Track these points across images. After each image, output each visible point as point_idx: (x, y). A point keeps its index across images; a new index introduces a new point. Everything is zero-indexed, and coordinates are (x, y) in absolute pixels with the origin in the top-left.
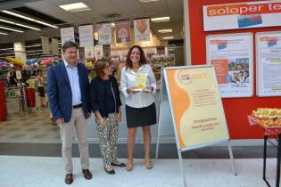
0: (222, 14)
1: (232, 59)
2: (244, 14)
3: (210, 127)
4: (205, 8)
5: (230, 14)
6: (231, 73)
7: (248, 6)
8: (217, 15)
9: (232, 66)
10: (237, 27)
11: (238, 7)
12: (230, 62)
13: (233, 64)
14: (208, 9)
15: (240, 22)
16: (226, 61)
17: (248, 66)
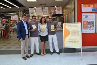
0: (87, 7)
1: (89, 21)
2: (93, 7)
3: (75, 42)
4: (82, 5)
5: (89, 7)
6: (89, 25)
7: (95, 5)
8: (86, 7)
9: (89, 23)
10: (91, 11)
11: (92, 5)
12: (89, 22)
13: (90, 22)
14: (83, 5)
15: (92, 9)
16: (88, 21)
17: (94, 23)
